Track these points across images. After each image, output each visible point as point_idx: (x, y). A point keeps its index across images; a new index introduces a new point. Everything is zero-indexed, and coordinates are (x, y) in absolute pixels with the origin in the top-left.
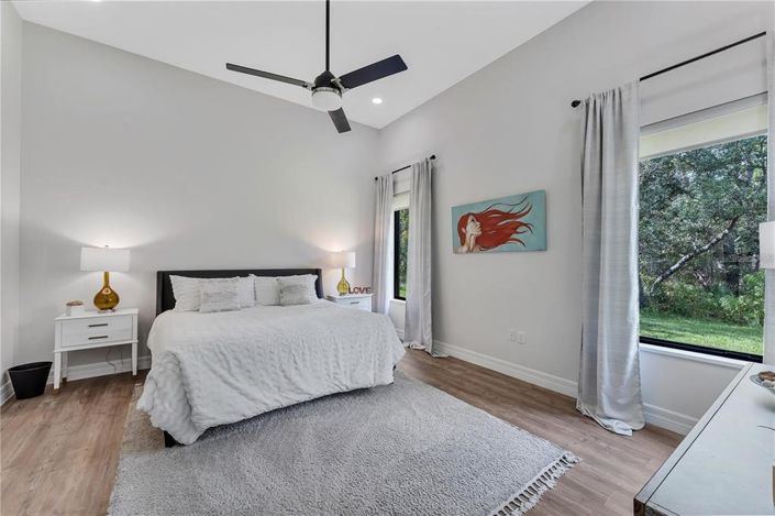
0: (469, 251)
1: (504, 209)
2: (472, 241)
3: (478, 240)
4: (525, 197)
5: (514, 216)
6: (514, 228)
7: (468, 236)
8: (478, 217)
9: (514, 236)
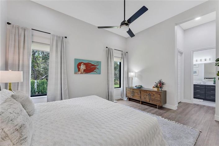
0: (81, 73)
1: (93, 63)
2: (83, 71)
3: (84, 71)
4: (98, 62)
5: (95, 66)
6: (95, 68)
7: (81, 69)
8: (85, 64)
9: (95, 70)
